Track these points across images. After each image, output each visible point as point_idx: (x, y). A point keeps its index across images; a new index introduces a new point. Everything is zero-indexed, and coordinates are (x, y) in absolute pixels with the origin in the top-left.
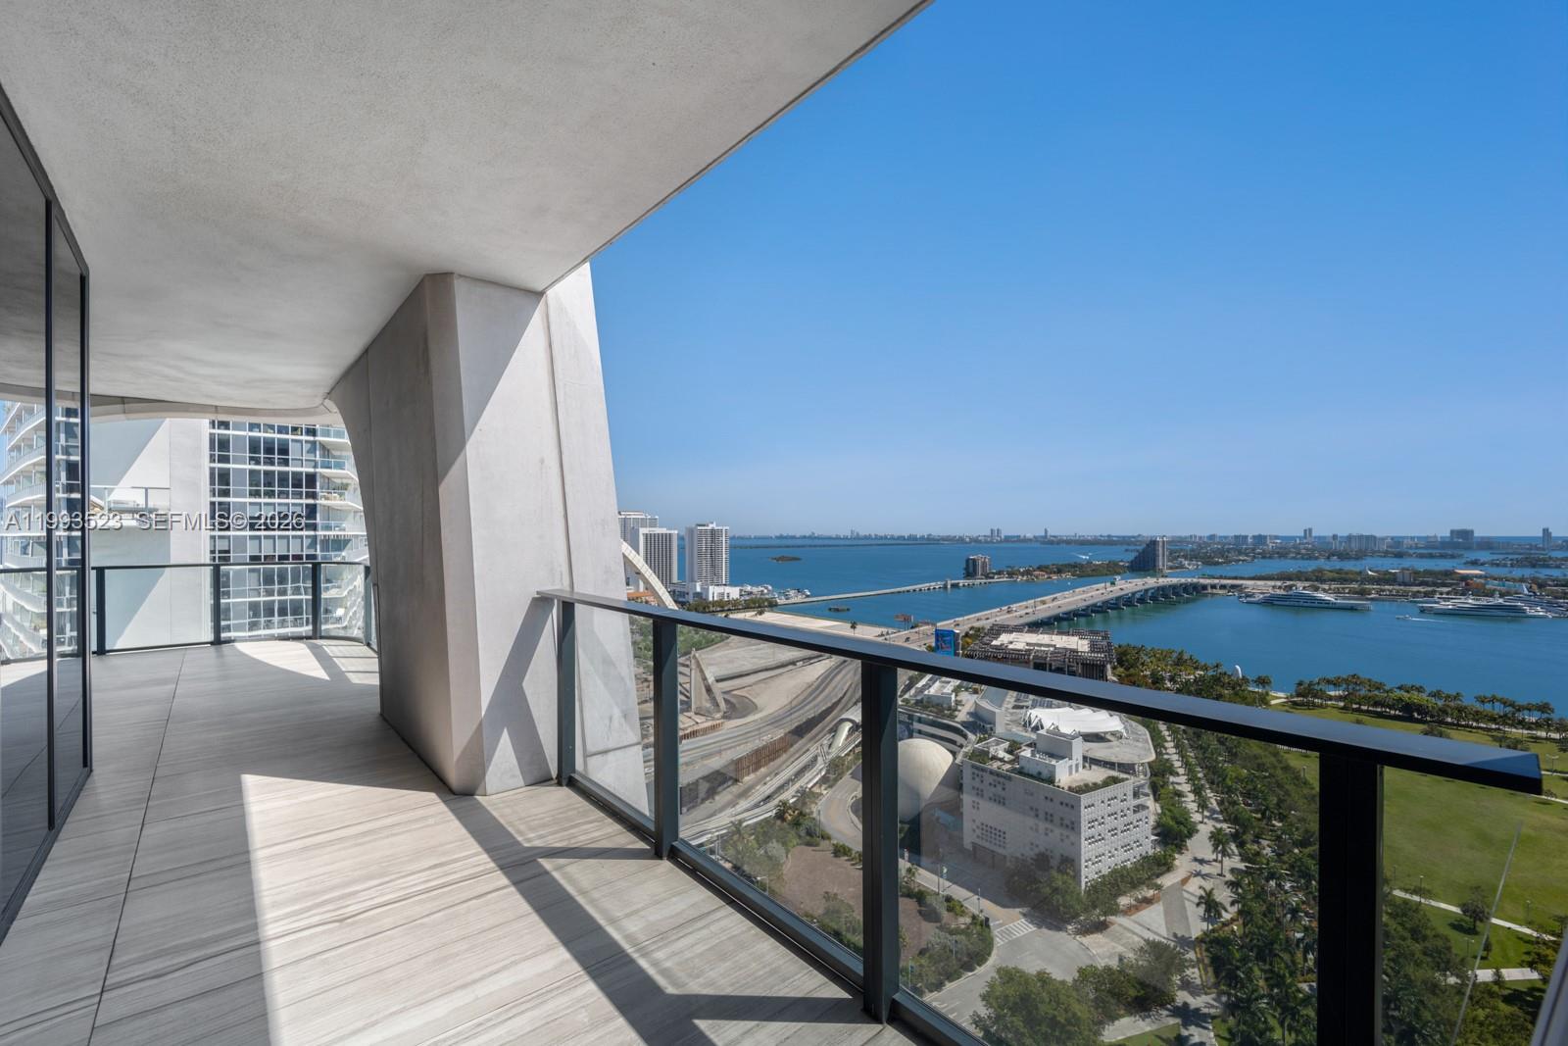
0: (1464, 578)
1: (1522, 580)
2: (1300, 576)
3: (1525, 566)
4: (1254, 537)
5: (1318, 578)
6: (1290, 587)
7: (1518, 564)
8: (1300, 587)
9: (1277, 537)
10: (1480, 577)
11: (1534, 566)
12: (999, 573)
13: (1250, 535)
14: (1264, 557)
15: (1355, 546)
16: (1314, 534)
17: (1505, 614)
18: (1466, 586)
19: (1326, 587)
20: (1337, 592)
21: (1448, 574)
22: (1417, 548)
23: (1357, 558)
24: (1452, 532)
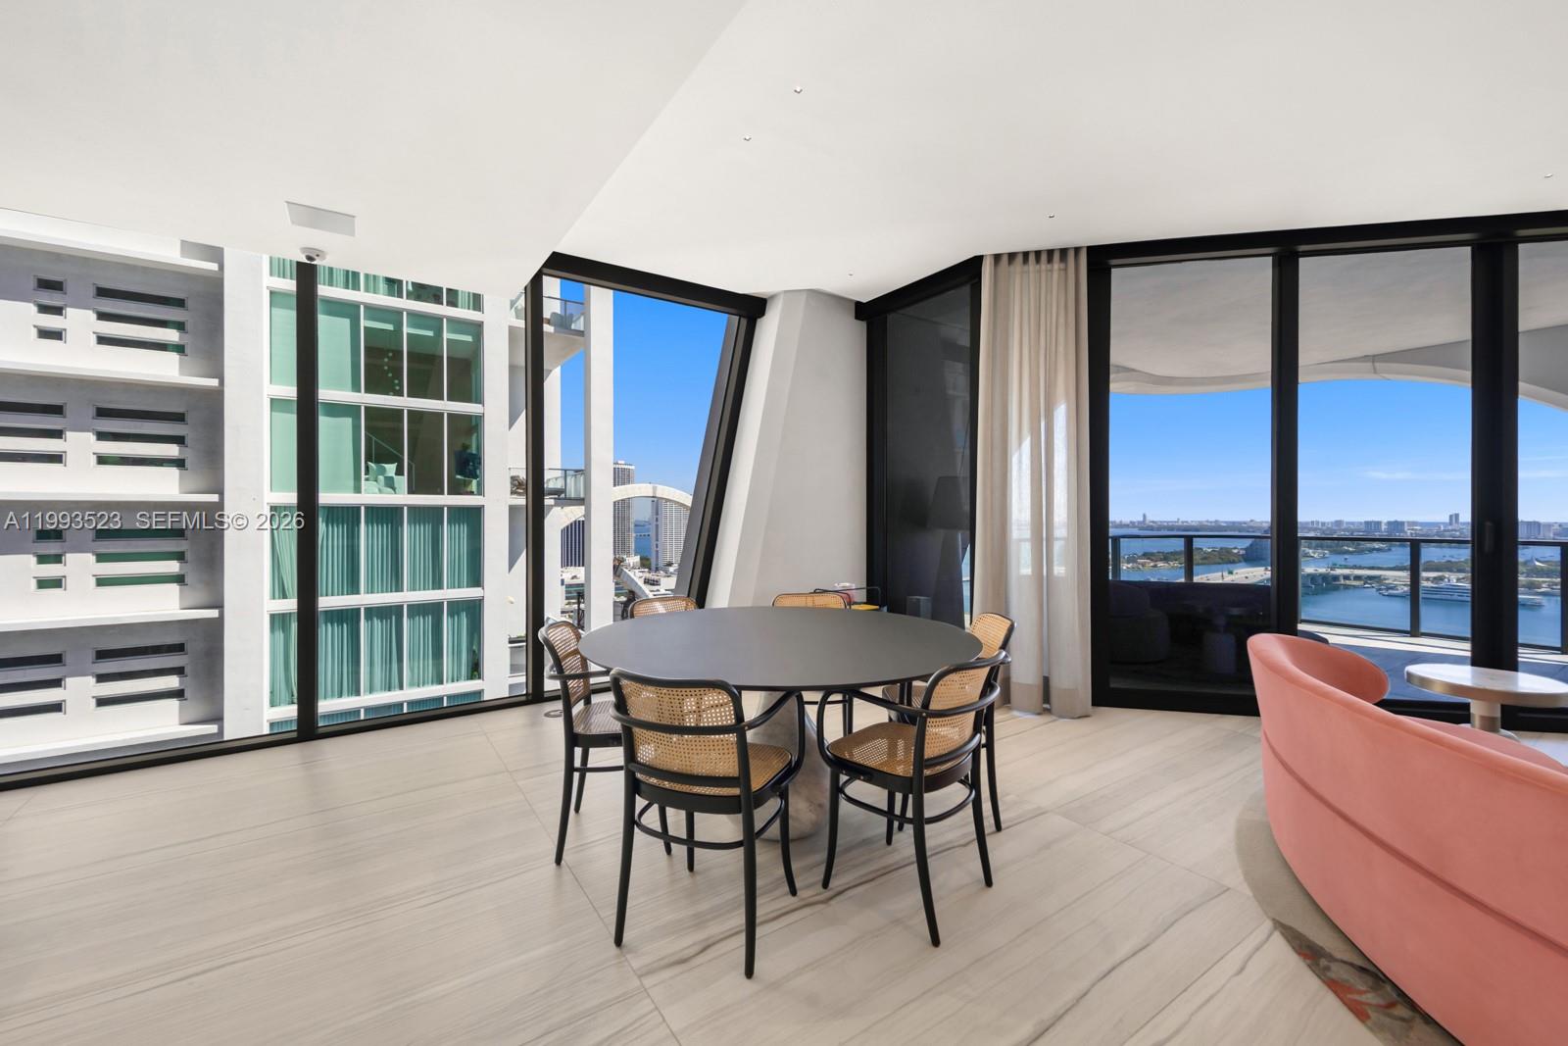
2: (1451, 566)
4: (1389, 523)
6: (1441, 579)
8: (1453, 578)
9: (1415, 523)
13: (1385, 521)
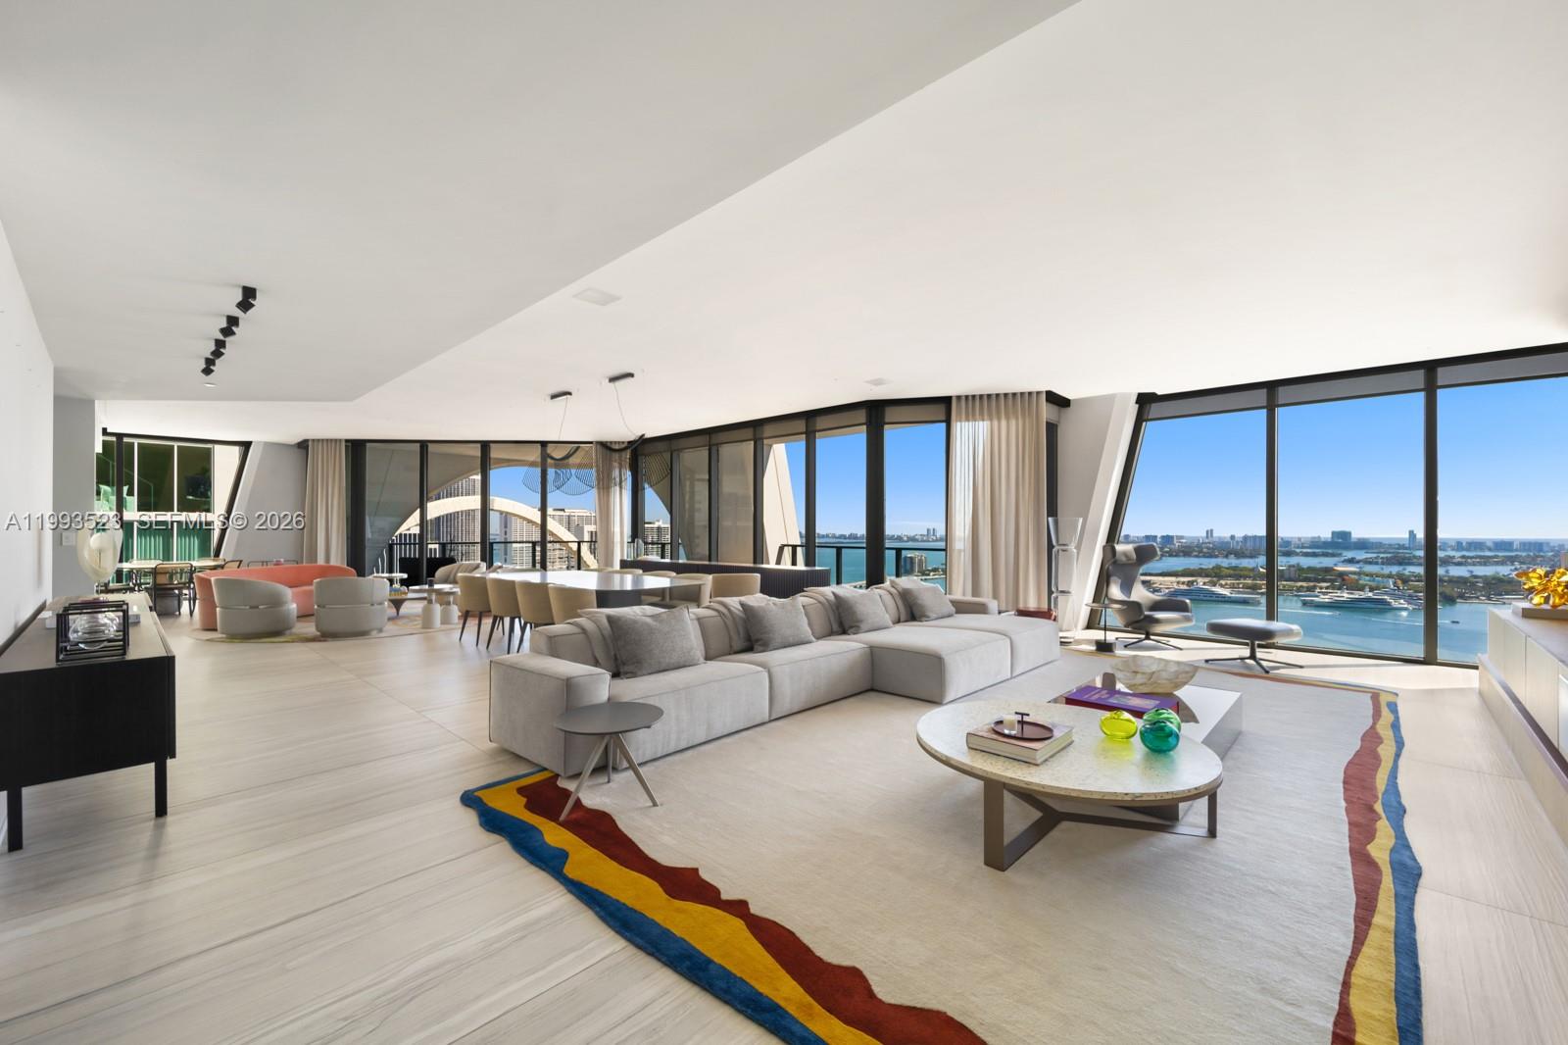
0: (1342, 575)
1: (1390, 576)
2: (1201, 573)
3: (1394, 564)
4: (1163, 537)
5: (1216, 574)
6: (1190, 583)
7: (1388, 562)
8: (1201, 582)
9: (1182, 537)
10: (1354, 573)
11: (1400, 564)
12: (935, 570)
13: (1159, 535)
14: (1171, 556)
15: (1249, 545)
16: (1215, 535)
17: (1373, 606)
18: (1341, 581)
19: (1223, 582)
20: (1232, 587)
21: (1328, 570)
22: (1303, 547)
23: (1252, 557)
24: (1333, 533)
